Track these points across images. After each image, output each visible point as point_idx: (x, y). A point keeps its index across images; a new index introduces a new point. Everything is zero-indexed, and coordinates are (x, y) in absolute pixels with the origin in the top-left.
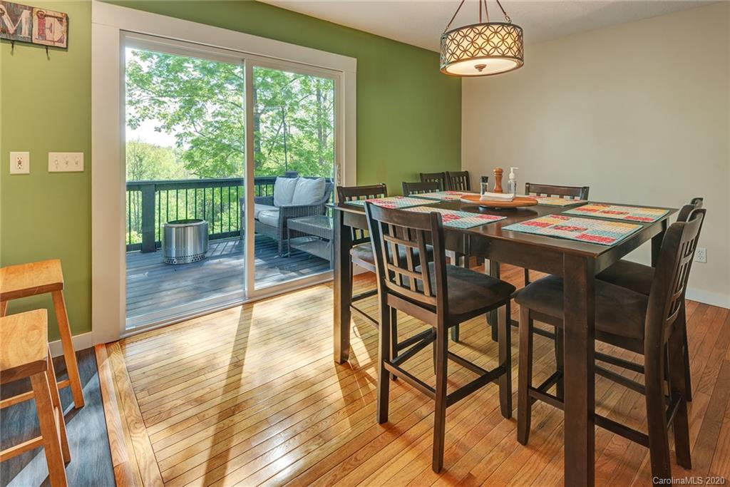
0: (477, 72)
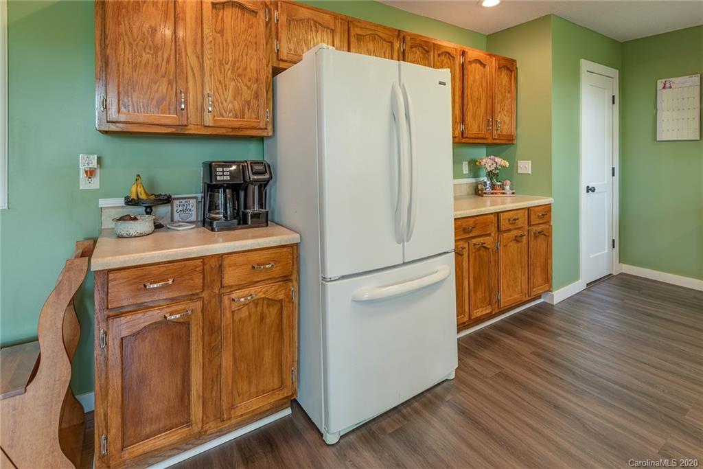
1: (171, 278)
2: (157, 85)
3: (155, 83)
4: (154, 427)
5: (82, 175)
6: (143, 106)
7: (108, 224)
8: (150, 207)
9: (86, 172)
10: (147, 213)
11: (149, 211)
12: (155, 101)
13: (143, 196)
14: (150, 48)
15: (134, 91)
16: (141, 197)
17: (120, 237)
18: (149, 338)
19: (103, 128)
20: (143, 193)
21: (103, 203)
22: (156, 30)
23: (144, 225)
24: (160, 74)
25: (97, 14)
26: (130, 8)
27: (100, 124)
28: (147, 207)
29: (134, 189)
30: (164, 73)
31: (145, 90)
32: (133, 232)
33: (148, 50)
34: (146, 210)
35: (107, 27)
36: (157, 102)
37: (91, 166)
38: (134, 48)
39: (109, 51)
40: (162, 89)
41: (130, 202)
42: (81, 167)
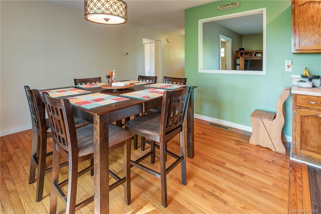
0: (105, 22)
1: (319, 102)
2: (314, 36)
3: (313, 35)
4: (312, 149)
5: (286, 67)
6: (309, 44)
7: (295, 83)
8: (311, 79)
9: (288, 66)
10: (310, 81)
11: (310, 80)
12: (313, 42)
13: (308, 75)
14: (311, 24)
15: (305, 39)
16: (307, 75)
17: (300, 87)
18: (310, 119)
19: (294, 52)
20: (308, 73)
21: (293, 76)
22: (314, 17)
23: (308, 84)
24: (315, 32)
25: (292, 17)
26: (303, 12)
27: (293, 51)
28: (309, 79)
29: (304, 72)
30: (317, 31)
31: (309, 38)
32: (304, 86)
33: (310, 24)
34: (309, 80)
35: (295, 21)
36: (314, 42)
37: (289, 64)
38: (305, 25)
39: (296, 28)
40: (316, 37)
41: (303, 76)
42: (286, 64)
